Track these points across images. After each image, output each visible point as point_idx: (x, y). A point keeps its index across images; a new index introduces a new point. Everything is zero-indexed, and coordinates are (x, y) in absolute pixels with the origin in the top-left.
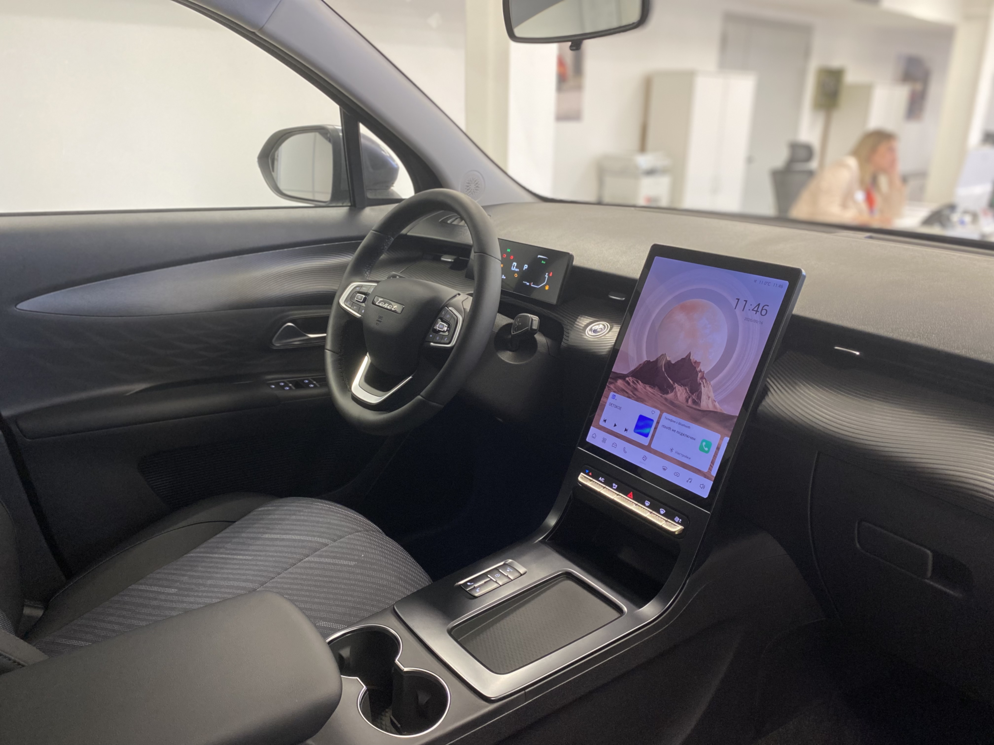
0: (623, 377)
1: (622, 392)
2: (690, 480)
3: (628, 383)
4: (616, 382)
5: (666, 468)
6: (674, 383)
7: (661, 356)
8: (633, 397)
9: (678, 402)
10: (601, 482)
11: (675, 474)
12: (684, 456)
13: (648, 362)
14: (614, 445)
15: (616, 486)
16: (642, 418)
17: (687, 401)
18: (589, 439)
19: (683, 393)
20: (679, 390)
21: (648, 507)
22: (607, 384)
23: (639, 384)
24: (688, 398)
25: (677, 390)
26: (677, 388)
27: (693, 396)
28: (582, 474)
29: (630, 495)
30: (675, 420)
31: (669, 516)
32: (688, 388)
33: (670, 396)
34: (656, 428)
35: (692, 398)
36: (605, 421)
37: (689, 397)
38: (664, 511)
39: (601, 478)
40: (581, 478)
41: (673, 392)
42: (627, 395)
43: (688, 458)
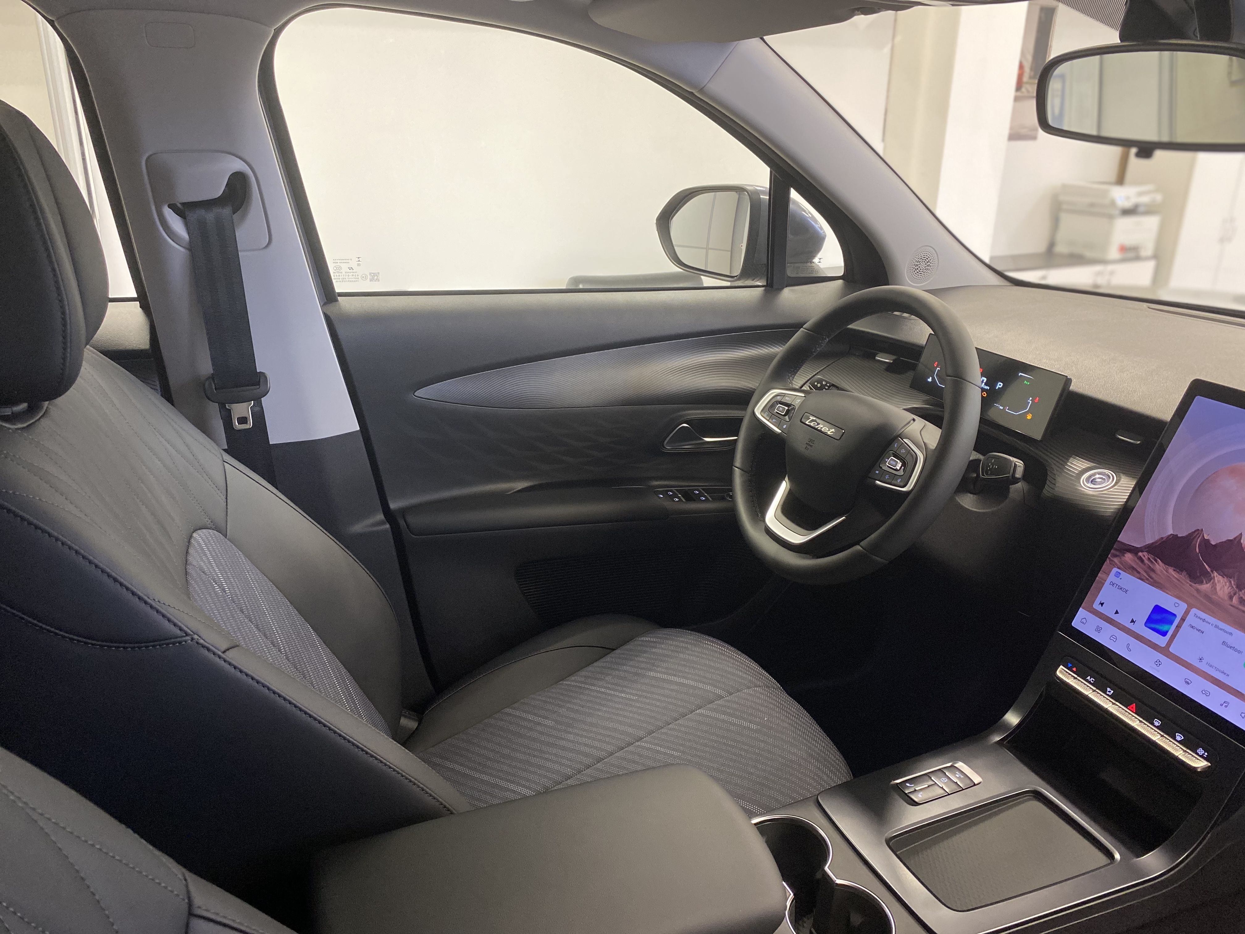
0: (1134, 551)
1: (1131, 570)
2: (1226, 704)
3: (1142, 560)
4: (1124, 556)
5: (1190, 682)
6: (1212, 571)
7: (1195, 531)
8: (1147, 579)
9: (1217, 598)
10: (1089, 682)
11: (1204, 692)
12: (1219, 670)
13: (1174, 537)
14: (1114, 638)
15: (1112, 692)
16: (1158, 609)
17: (1231, 598)
18: (1076, 623)
19: (1226, 588)
20: (1219, 581)
21: (1157, 727)
22: (1109, 556)
23: (1158, 564)
24: (1232, 595)
25: (1216, 581)
26: (1216, 578)
27: (1240, 593)
28: (1061, 667)
29: (1132, 708)
30: (1209, 621)
31: (1190, 744)
32: (1234, 581)
33: (1205, 587)
34: (1178, 627)
35: (1239, 595)
36: (1102, 604)
37: (1235, 594)
38: (1181, 737)
39: (1089, 677)
40: (1061, 672)
41: (1209, 583)
42: (1138, 575)
43: (1225, 674)
